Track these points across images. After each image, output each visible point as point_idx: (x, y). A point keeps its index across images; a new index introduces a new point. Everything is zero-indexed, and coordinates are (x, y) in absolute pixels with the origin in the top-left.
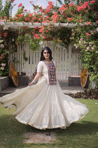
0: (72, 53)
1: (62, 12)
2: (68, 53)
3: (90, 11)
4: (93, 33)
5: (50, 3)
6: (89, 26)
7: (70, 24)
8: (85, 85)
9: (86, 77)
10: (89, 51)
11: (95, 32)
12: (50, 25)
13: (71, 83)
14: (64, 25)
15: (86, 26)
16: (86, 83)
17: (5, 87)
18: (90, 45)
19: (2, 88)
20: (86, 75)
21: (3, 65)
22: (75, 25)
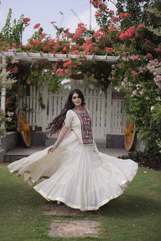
0: (112, 99)
1: (98, 39)
2: (106, 98)
4: (142, 71)
5: (81, 25)
6: (136, 60)
7: (109, 57)
8: (130, 146)
9: (133, 135)
11: (145, 69)
12: (81, 57)
13: (111, 143)
14: (101, 59)
16: (132, 143)
17: (12, 147)
18: (138, 88)
19: (7, 148)
20: (132, 132)
21: (9, 114)
22: (117, 58)
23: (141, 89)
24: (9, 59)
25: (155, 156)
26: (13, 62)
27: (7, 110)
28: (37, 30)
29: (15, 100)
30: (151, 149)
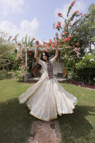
2: (57, 62)
3: (70, 42)
5: (50, 40)
6: (70, 48)
7: (60, 48)
8: (65, 76)
9: (66, 73)
10: (69, 61)
12: (51, 49)
15: (68, 48)
17: (30, 77)
21: (28, 67)
22: (62, 49)
23: (71, 58)
24: (28, 49)
25: (75, 80)
26: (29, 50)
29: (31, 63)
30: (73, 78)
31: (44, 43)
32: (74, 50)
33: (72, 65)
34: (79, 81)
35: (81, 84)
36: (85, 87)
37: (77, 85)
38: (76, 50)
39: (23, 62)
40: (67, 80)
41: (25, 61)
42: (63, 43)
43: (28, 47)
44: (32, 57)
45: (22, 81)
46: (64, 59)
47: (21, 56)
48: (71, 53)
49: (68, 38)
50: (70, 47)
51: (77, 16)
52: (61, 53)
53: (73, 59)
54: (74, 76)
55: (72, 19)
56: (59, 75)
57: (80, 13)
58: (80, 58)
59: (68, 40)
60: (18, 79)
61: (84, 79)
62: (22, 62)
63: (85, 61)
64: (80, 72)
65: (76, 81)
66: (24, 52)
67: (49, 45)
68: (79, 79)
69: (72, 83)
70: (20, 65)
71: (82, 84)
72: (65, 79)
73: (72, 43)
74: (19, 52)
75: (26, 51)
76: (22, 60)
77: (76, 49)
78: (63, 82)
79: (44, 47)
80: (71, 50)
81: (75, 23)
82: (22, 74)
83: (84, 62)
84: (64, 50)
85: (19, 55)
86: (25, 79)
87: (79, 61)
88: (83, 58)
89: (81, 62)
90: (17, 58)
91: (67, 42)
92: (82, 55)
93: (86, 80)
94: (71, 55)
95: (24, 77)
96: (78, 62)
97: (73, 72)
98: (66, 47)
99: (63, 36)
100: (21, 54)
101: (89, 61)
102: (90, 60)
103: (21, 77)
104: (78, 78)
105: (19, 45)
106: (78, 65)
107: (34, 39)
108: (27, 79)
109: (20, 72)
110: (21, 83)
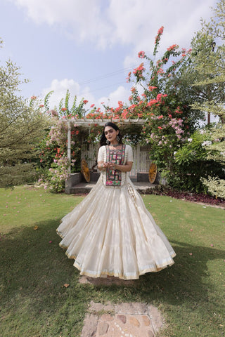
0: (140, 151)
2: (136, 151)
3: (161, 106)
4: (165, 127)
5: (120, 103)
6: (161, 119)
7: (141, 120)
8: (154, 181)
10: (161, 146)
11: (168, 125)
12: (121, 121)
14: (134, 121)
15: (158, 120)
16: (155, 179)
17: (77, 183)
18: (163, 139)
20: (155, 171)
21: (74, 161)
22: (145, 121)
23: (165, 140)
24: (72, 124)
25: (174, 188)
26: (75, 125)
27: (72, 159)
28: (93, 109)
29: (79, 152)
30: (171, 183)
31: (108, 108)
32: (171, 123)
33: (166, 155)
34: (182, 189)
35: (186, 195)
36: (195, 201)
37: (178, 198)
38: (175, 123)
39: (62, 150)
40: (156, 189)
41: (66, 149)
42: (147, 108)
43: (73, 119)
44: (80, 140)
45: (60, 190)
46: (149, 143)
47: (57, 137)
48: (164, 130)
49: (157, 98)
50: (162, 116)
51: (175, 54)
52: (144, 130)
53: (169, 143)
54: (172, 178)
55: (165, 60)
56: (141, 179)
57: (181, 50)
58: (183, 140)
59: (157, 103)
60: (51, 187)
61: (194, 186)
62: (59, 150)
63: (193, 147)
64: (185, 170)
65: (176, 189)
66: (63, 130)
67: (118, 113)
68: (184, 186)
69: (168, 195)
70: (56, 157)
71: (189, 195)
72: (153, 187)
73: (166, 109)
74: (53, 130)
75: (69, 127)
76: (59, 147)
77: (173, 122)
78: (149, 192)
79: (107, 118)
80: (163, 123)
81: (171, 68)
82: (61, 176)
83: (190, 148)
84: (150, 124)
85: (54, 136)
86: (66, 186)
87: (181, 146)
88: (190, 140)
89: (185, 149)
90: (48, 143)
91: (156, 107)
92: (188, 133)
93: (197, 187)
94: (164, 134)
95: (63, 183)
96: (178, 148)
97: (171, 170)
98: (152, 118)
99: (147, 93)
100: (59, 133)
101: (201, 146)
102: (203, 145)
103: (58, 183)
104: (182, 184)
105: (55, 114)
106: (179, 155)
107: (85, 102)
108: (70, 185)
109: (56, 171)
110: (58, 195)
